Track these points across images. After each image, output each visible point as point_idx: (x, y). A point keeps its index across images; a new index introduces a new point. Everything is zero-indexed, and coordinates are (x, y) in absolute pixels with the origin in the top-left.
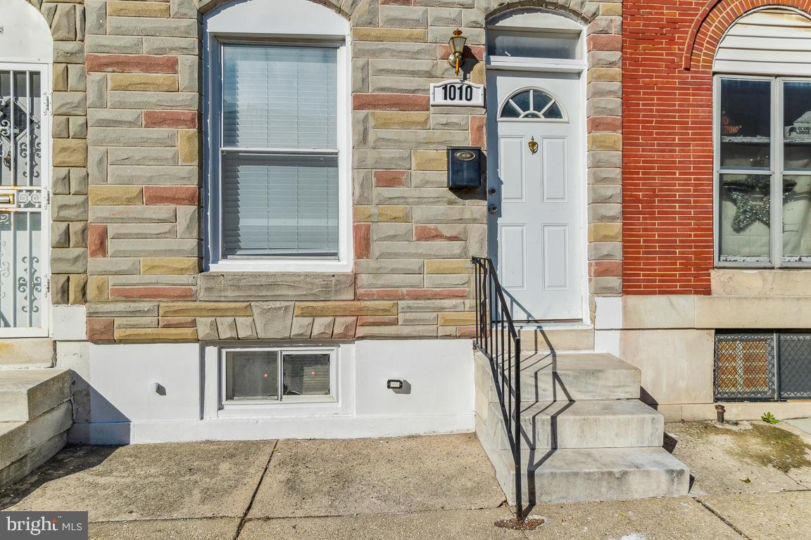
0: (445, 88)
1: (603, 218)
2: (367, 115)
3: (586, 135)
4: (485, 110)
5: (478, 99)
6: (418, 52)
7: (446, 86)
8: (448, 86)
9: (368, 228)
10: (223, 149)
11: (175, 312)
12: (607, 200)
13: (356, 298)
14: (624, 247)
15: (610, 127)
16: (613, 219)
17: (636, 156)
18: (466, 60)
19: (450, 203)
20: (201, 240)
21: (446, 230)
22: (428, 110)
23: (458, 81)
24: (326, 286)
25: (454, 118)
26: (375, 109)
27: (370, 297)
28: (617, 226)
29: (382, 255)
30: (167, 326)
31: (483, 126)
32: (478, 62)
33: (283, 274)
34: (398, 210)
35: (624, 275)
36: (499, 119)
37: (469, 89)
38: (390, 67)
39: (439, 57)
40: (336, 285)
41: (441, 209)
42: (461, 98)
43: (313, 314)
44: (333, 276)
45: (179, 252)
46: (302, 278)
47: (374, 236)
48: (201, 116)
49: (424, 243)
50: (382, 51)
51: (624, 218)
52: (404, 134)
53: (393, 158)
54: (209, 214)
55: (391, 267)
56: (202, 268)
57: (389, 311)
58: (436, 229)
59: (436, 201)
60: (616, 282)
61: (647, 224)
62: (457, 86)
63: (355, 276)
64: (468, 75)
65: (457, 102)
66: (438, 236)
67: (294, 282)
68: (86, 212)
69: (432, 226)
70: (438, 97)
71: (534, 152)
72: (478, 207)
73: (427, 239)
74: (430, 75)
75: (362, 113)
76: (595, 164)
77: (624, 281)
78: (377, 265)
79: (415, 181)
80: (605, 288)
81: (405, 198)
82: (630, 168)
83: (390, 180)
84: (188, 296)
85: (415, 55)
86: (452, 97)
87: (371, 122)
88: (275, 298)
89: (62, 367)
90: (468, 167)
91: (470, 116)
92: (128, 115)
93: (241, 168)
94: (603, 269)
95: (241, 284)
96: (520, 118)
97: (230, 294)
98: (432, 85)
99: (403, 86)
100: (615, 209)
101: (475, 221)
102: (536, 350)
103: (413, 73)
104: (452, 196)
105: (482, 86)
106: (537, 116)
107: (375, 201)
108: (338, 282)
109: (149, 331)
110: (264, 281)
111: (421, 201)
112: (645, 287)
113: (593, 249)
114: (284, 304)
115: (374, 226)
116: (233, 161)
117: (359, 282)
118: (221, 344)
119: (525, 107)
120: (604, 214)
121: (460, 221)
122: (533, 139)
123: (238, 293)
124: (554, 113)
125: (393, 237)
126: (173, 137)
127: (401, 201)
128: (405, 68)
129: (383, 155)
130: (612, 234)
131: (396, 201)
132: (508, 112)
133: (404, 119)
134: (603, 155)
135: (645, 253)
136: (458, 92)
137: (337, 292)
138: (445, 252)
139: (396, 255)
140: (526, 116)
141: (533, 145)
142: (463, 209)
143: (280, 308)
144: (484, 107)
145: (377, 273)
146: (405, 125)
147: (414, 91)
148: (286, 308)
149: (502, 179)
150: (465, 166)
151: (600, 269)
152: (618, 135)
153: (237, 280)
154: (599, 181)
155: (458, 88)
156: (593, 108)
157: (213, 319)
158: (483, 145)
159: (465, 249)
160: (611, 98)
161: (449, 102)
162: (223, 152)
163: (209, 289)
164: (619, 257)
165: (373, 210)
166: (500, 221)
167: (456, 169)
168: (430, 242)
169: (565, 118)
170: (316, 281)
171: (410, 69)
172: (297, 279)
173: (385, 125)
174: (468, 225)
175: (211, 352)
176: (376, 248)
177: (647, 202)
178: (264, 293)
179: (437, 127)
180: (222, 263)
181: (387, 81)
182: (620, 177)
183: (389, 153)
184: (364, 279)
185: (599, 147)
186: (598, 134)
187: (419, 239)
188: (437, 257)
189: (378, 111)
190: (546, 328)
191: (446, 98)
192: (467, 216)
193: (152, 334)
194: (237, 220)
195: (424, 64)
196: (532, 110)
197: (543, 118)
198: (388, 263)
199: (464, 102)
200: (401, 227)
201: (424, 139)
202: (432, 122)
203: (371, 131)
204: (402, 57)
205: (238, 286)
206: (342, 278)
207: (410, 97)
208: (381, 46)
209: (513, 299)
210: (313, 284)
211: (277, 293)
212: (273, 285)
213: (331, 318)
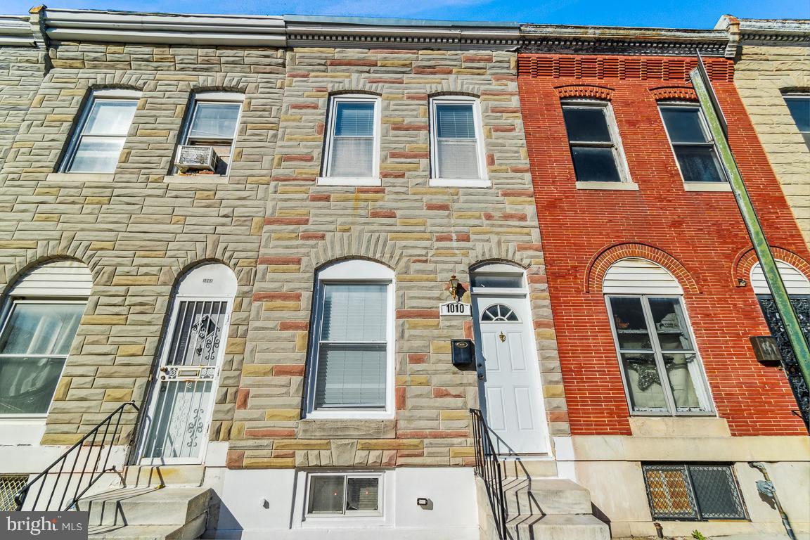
0: (448, 306)
1: (551, 382)
2: (404, 322)
3: (533, 330)
4: (472, 318)
5: (467, 311)
6: (432, 287)
8: (450, 305)
9: (405, 390)
10: (320, 342)
11: (283, 446)
12: (551, 371)
13: (397, 437)
14: (567, 401)
15: (547, 326)
16: (557, 383)
17: (566, 343)
18: (459, 290)
19: (454, 373)
20: (304, 398)
21: (453, 391)
22: (439, 318)
23: (455, 302)
24: (378, 429)
25: (454, 323)
26: (408, 319)
27: (406, 436)
28: (561, 388)
29: (414, 408)
30: (277, 457)
31: (471, 327)
32: (466, 291)
33: (352, 421)
34: (423, 378)
35: (570, 421)
36: (480, 322)
37: (462, 306)
38: (417, 295)
39: (444, 289)
40: (384, 428)
41: (449, 377)
42: (457, 311)
43: (369, 448)
44: (383, 422)
45: (290, 406)
46: (363, 423)
47: (408, 395)
48: (311, 324)
49: (439, 399)
50: (413, 287)
51: (564, 382)
52: (426, 332)
53: (419, 346)
54: (309, 381)
55: (419, 416)
56: (302, 417)
57: (417, 446)
58: (446, 390)
59: (446, 372)
60: (565, 426)
61: (580, 386)
62: (455, 305)
63: (396, 422)
64: (461, 299)
65: (455, 313)
66: (448, 395)
67: (358, 426)
68: (239, 381)
69: (444, 388)
70: (444, 311)
71: (503, 341)
72: (471, 376)
73: (441, 397)
74: (439, 299)
75: (401, 321)
76: (541, 348)
77: (571, 425)
78: (410, 414)
79: (432, 360)
80: (559, 430)
81: (427, 371)
82: (563, 350)
83: (417, 359)
84: (291, 435)
85: (431, 288)
86: (452, 311)
87: (407, 326)
88: (347, 437)
89: (206, 487)
90: (464, 351)
91: (463, 321)
92: (271, 324)
93: (329, 352)
94: (556, 416)
95: (325, 427)
96: (493, 321)
97: (318, 434)
98: (440, 305)
99: (425, 305)
100: (558, 376)
101: (470, 384)
102: (517, 476)
103: (430, 298)
104: (456, 369)
105: (469, 304)
106: (503, 320)
107: (409, 373)
108: (386, 426)
109: (265, 460)
110: (339, 425)
111: (436, 372)
112: (586, 429)
113: (548, 403)
114: (353, 441)
115: (407, 389)
116: (326, 348)
117: (398, 426)
118: (309, 469)
119: (496, 315)
120: (551, 380)
121: (461, 384)
122: (502, 333)
123: (323, 434)
124: (513, 317)
125: (420, 396)
126: (294, 336)
127: (424, 372)
128: (424, 296)
129: (413, 345)
130: (557, 393)
131: (421, 372)
132: (486, 317)
133: (425, 323)
134: (546, 343)
135: (581, 405)
136: (455, 308)
137: (385, 433)
138: (453, 406)
139: (422, 408)
140: (497, 320)
141: (502, 336)
142: (462, 377)
143: (348, 444)
144: (471, 316)
145: (410, 419)
146: (426, 327)
147: (430, 308)
148: (353, 443)
149: (485, 357)
150: (462, 351)
151: (554, 418)
152: (553, 330)
153: (322, 425)
154: (545, 359)
156: (536, 315)
157: (306, 451)
158: (472, 338)
159: (465, 403)
160: (545, 309)
161: (450, 313)
163: (305, 431)
164: (564, 409)
165: (408, 378)
166: (486, 384)
167: (456, 353)
168: (443, 399)
169: (520, 321)
170: (371, 425)
171: (428, 296)
172: (360, 423)
173: (415, 327)
174: (466, 387)
175: (302, 475)
176: (410, 402)
177: (578, 371)
178: (338, 434)
179: (445, 328)
180: (314, 413)
181: (415, 303)
182: (557, 356)
183: (417, 343)
184: (402, 424)
185: (542, 338)
186: (540, 330)
187: (436, 397)
188: (448, 408)
189: (411, 320)
190: (523, 459)
191: (448, 311)
192: (465, 381)
193: (267, 462)
194: (325, 385)
195: (436, 293)
196: (499, 317)
197: (507, 321)
198: (417, 413)
199: (459, 313)
200: (425, 389)
201: (437, 335)
202: (441, 325)
203: (406, 331)
204: (423, 290)
205: (323, 429)
206: (388, 423)
207: (428, 312)
208: (412, 284)
209: (498, 438)
210: (369, 427)
211: (347, 433)
212: (346, 428)
213: (381, 451)
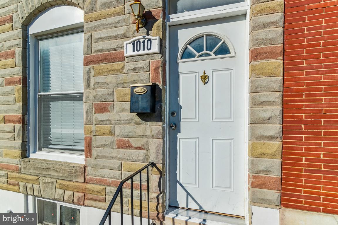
0: (134, 44)
1: (261, 137)
2: (90, 69)
3: (248, 65)
4: (160, 56)
5: (155, 48)
6: (118, 22)
7: (134, 42)
8: (136, 42)
9: (91, 139)
10: (39, 94)
11: (13, 177)
12: (265, 121)
13: (85, 181)
14: (283, 164)
15: (270, 55)
16: (271, 138)
17: (299, 79)
18: (147, 20)
19: (137, 124)
21: (135, 143)
22: (124, 60)
23: (142, 37)
24: (71, 172)
25: (140, 64)
26: (94, 64)
27: (92, 182)
28: (276, 145)
29: (97, 157)
31: (159, 68)
32: (156, 20)
33: (53, 163)
34: (106, 128)
35: (282, 189)
36: (179, 61)
37: (149, 42)
38: (102, 35)
39: (131, 22)
40: (75, 173)
41: (130, 128)
42: (144, 49)
43: (64, 188)
44: (74, 167)
45: (15, 147)
46: (60, 166)
47: (94, 144)
49: (121, 150)
50: (98, 26)
51: (284, 138)
52: (110, 79)
53: (103, 95)
54: (30, 128)
55: (103, 164)
57: (100, 193)
58: (128, 142)
59: (129, 122)
60: (274, 195)
61: (310, 144)
62: (142, 41)
63: (85, 167)
64: (150, 32)
65: (141, 52)
66: (130, 146)
67: (57, 168)
69: (126, 139)
70: (130, 51)
71: (205, 83)
72: (155, 127)
73: (123, 148)
74: (125, 36)
75: (88, 67)
76: (255, 90)
77: (282, 195)
78: (95, 163)
79: (116, 109)
80: (262, 199)
81: (110, 121)
82: (291, 91)
83: (102, 109)
84: (18, 170)
85: (116, 25)
86: (138, 49)
87: (92, 73)
88: (50, 176)
90: (142, 99)
91: (151, 61)
94: (260, 182)
95: (36, 167)
96: (196, 58)
98: (125, 43)
99: (109, 47)
100: (275, 129)
101: (153, 137)
103: (116, 37)
104: (138, 119)
105: (157, 38)
106: (209, 55)
107: (94, 122)
108: (76, 171)
109: (4, 185)
110: (44, 166)
111: (119, 122)
112: (306, 203)
113: (252, 164)
114: (53, 180)
115: (94, 138)
116: (46, 99)
117: (87, 172)
119: (199, 49)
120: (262, 133)
121: (144, 136)
122: (205, 73)
124: (224, 50)
125: (104, 146)
126: (13, 90)
127: (108, 122)
128: (110, 34)
129: (98, 93)
130: (270, 152)
131: (105, 122)
132: (187, 55)
133: (110, 68)
134: (263, 81)
135: (306, 171)
136: (142, 45)
137: (76, 176)
138: (134, 158)
139: (105, 157)
140: (201, 56)
141: (205, 78)
142: (145, 128)
143: (50, 182)
144: (160, 53)
145: (96, 167)
146: (111, 72)
147: (115, 49)
148: (52, 182)
149: (181, 104)
150: (140, 99)
151: (257, 182)
152: (279, 61)
153: (34, 164)
154: (258, 105)
155: (142, 42)
156: (254, 41)
157: (25, 183)
158: (159, 82)
159: (147, 157)
160: (271, 28)
161: (136, 53)
162: (39, 95)
163: (24, 168)
164: (277, 174)
165: (94, 128)
166: (179, 135)
167: (134, 100)
168: (125, 150)
169: (232, 54)
170: (66, 169)
171: (114, 34)
172: (58, 166)
173: (99, 74)
174: (149, 139)
175: (30, 198)
176: (95, 152)
177: (311, 122)
178: (45, 173)
179: (129, 71)
181: (100, 45)
182: (279, 100)
183: (101, 91)
184: (89, 170)
185: (258, 75)
186: (257, 63)
187: (118, 148)
188: (129, 160)
189: (96, 66)
191: (134, 51)
192: (148, 133)
193: (5, 187)
195: (121, 30)
196: (205, 51)
197: (214, 56)
198: (101, 162)
199: (146, 51)
200: (108, 139)
201: (121, 80)
202: (126, 68)
203: (92, 79)
204: (109, 28)
205: (35, 168)
206: (78, 169)
207: (111, 54)
208: (98, 23)
209: (188, 194)
210: (65, 170)
211: (50, 173)
212: (48, 169)
213: (72, 192)
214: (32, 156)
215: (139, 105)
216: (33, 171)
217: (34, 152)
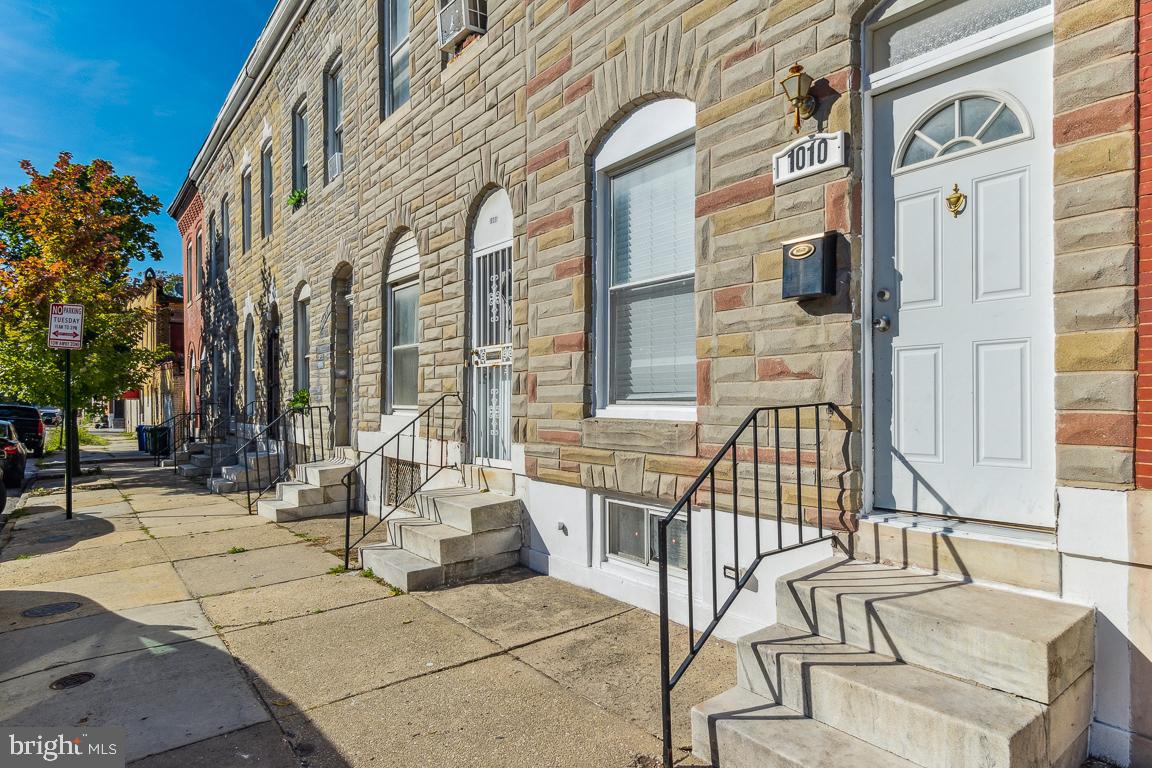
0: (791, 156)
1: (1079, 322)
2: (707, 222)
4: (848, 169)
5: (835, 156)
6: (762, 116)
7: (793, 151)
8: (795, 150)
9: (709, 364)
10: (612, 288)
11: (568, 455)
12: (1092, 282)
13: (698, 455)
14: (1138, 382)
15: (1099, 124)
16: (1104, 321)
18: (816, 98)
19: (800, 323)
20: (588, 388)
21: (795, 364)
22: (772, 192)
23: (807, 138)
24: (671, 438)
25: (804, 196)
26: (716, 211)
27: (711, 454)
28: (1117, 336)
29: (721, 401)
30: (564, 469)
31: (843, 197)
32: (837, 95)
33: (639, 422)
34: (737, 340)
35: (1136, 442)
36: (895, 170)
37: (823, 145)
38: (729, 149)
39: (786, 111)
40: (679, 437)
41: (783, 335)
42: (812, 163)
43: (660, 470)
44: (677, 426)
45: (567, 398)
46: (652, 426)
47: (714, 375)
48: (589, 261)
49: (768, 383)
50: (723, 132)
51: (1140, 318)
52: (746, 235)
53: (731, 271)
54: (596, 360)
55: (731, 416)
56: (588, 412)
57: (726, 474)
58: (781, 363)
59: (782, 321)
60: (1114, 457)
62: (807, 146)
63: (697, 425)
64: (825, 123)
65: (807, 170)
66: (784, 373)
67: (645, 432)
68: (527, 363)
69: (777, 358)
70: (784, 173)
71: (957, 213)
72: (836, 325)
73: (772, 377)
74: (775, 143)
75: (704, 219)
76: (1066, 212)
77: (1136, 455)
78: (718, 414)
79: (758, 297)
81: (746, 322)
83: (729, 300)
84: (577, 441)
85: (757, 122)
86: (800, 165)
87: (712, 229)
88: (632, 449)
90: (805, 267)
91: (826, 185)
92: (546, 272)
93: (632, 305)
94: (1078, 427)
95: (609, 431)
96: (936, 159)
98: (775, 156)
99: (744, 170)
101: (832, 347)
102: (936, 569)
103: (756, 148)
104: (800, 312)
105: (839, 134)
106: (967, 144)
107: (715, 331)
108: (681, 434)
109: (550, 472)
110: (624, 429)
111: (764, 324)
114: (639, 455)
115: (714, 363)
116: (622, 299)
117: (701, 435)
118: (606, 492)
119: (944, 135)
120: (1081, 312)
121: (814, 348)
122: (956, 190)
123: (606, 441)
124: (1004, 127)
125: (734, 377)
126: (569, 286)
127: (741, 326)
128: (745, 145)
129: (723, 269)
131: (735, 328)
132: (914, 154)
133: (744, 215)
136: (807, 154)
137: (681, 445)
139: (736, 401)
140: (948, 150)
141: (956, 203)
142: (816, 330)
143: (633, 460)
144: (846, 164)
145: (719, 423)
146: (747, 222)
147: (755, 173)
148: (639, 460)
149: (901, 270)
150: (801, 267)
152: (1125, 135)
154: (1071, 246)
155: (808, 149)
157: (589, 465)
158: (844, 226)
159: (819, 391)
161: (797, 173)
162: (611, 291)
163: (588, 435)
165: (714, 342)
166: (896, 342)
167: (789, 274)
168: (775, 382)
169: (1027, 133)
170: (662, 431)
171: (753, 142)
172: (647, 428)
173: (724, 230)
174: (824, 354)
175: (597, 498)
176: (717, 391)
178: (625, 443)
179: (782, 214)
180: (610, 408)
181: (726, 170)
182: (1126, 227)
183: (728, 265)
184: (705, 430)
185: (1070, 176)
186: (1069, 148)
187: (762, 378)
188: (783, 403)
189: (719, 213)
190: (959, 533)
191: (792, 170)
192: (821, 340)
193: (556, 476)
194: (628, 362)
195: (766, 132)
196: (957, 138)
197: (979, 145)
198: (729, 411)
199: (817, 167)
200: (741, 363)
201: (768, 235)
202: (777, 209)
203: (711, 241)
204: (744, 131)
205: (606, 434)
206: (685, 429)
207: (749, 184)
208: (723, 124)
209: (917, 477)
210: (660, 434)
211: (634, 443)
212: (630, 434)
213: (673, 477)
214: (600, 413)
215: (798, 280)
216: (603, 441)
217: (603, 408)
